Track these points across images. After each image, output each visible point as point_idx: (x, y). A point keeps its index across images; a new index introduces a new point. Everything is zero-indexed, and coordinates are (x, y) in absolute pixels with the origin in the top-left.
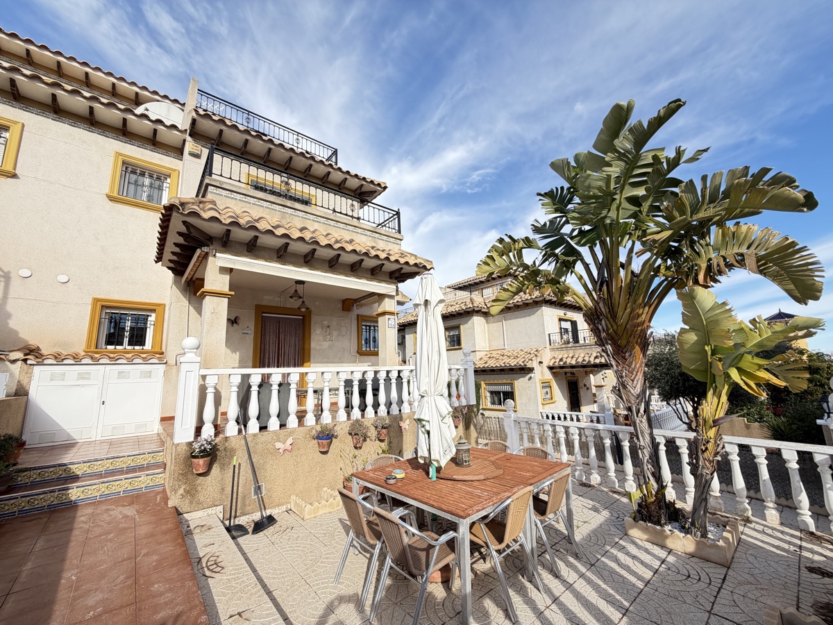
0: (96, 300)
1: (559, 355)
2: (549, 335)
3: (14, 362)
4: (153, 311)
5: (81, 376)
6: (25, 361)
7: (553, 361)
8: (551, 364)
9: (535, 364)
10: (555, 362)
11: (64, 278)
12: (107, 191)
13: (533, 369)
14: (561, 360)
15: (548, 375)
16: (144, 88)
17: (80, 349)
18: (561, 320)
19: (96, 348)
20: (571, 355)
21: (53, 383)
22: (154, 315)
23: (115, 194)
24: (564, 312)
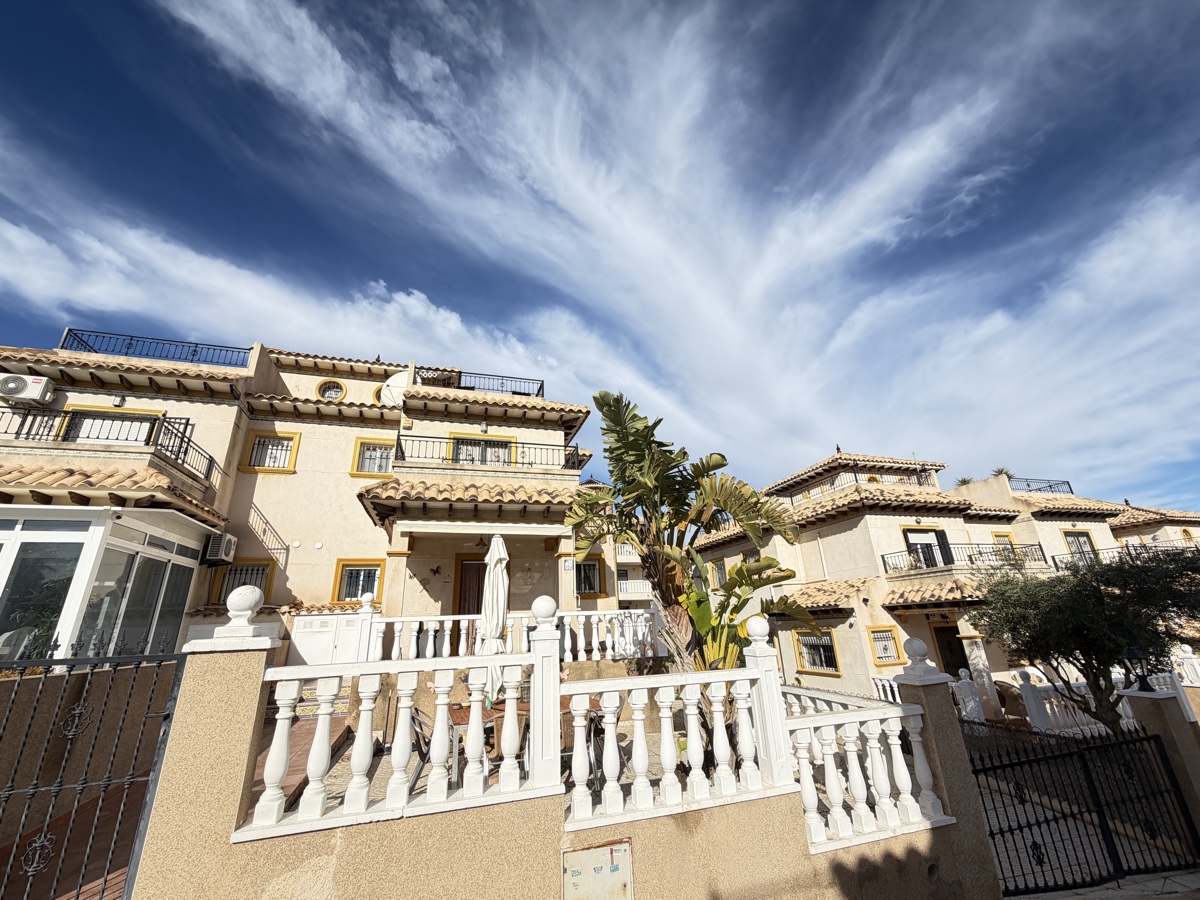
0: (339, 560)
1: (901, 587)
2: (883, 556)
3: (284, 614)
4: (379, 566)
5: (324, 624)
6: (290, 612)
7: (891, 596)
8: (887, 603)
9: (854, 603)
10: (893, 599)
11: (319, 545)
12: (349, 470)
13: (852, 610)
14: (902, 596)
15: (887, 620)
16: (390, 365)
17: (327, 602)
18: (906, 532)
19: (338, 600)
20: (916, 588)
21: (305, 630)
22: (379, 569)
23: (355, 472)
24: (914, 518)
